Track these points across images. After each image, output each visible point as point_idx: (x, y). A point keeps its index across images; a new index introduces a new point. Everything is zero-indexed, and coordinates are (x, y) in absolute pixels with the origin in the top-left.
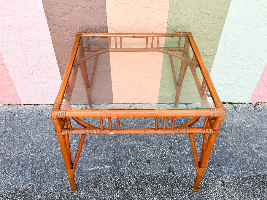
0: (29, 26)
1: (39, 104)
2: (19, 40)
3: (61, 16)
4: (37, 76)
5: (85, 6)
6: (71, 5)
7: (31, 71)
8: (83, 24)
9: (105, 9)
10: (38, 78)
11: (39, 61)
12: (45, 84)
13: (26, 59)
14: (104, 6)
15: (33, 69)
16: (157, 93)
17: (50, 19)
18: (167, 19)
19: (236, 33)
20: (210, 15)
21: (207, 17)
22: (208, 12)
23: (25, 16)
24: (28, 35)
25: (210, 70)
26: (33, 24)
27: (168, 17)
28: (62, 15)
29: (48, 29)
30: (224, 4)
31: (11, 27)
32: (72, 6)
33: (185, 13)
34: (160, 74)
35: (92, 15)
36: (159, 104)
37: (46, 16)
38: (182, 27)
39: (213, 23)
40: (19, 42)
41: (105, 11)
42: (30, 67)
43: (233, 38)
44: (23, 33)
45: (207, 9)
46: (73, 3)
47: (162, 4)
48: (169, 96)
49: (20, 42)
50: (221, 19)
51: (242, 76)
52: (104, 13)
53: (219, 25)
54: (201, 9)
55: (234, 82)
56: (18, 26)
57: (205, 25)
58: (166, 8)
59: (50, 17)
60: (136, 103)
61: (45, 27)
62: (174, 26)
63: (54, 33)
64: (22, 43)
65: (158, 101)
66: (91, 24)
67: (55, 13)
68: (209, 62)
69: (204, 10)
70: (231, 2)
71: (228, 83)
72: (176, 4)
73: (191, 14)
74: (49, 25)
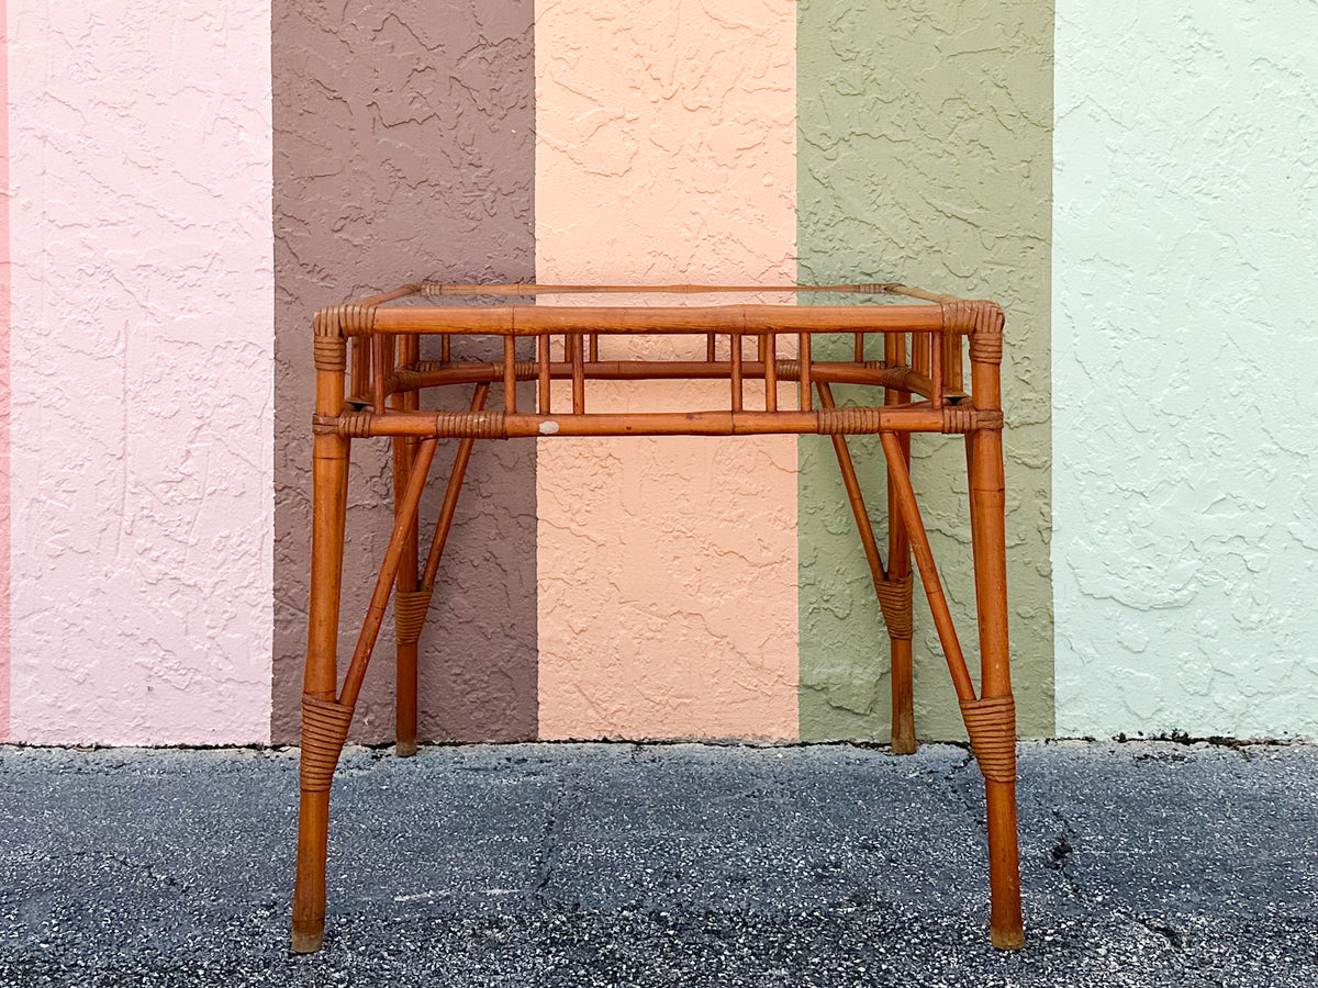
0: (187, 273)
1: (106, 742)
2: (123, 336)
3: (338, 227)
4: (149, 545)
5: (449, 185)
6: (392, 180)
7: (129, 514)
8: (429, 265)
9: (532, 200)
10: (154, 554)
11: (188, 452)
12: (179, 596)
13: (124, 439)
14: (528, 187)
15: (143, 502)
16: (787, 659)
17: (288, 238)
18: (795, 241)
19: (1120, 310)
20: (977, 227)
21: (966, 234)
22: (969, 212)
23: (184, 225)
24: (171, 315)
25: (1045, 509)
26: (208, 260)
27: (801, 235)
28: (343, 222)
29: (272, 283)
30: (1027, 180)
31: (102, 277)
32: (393, 186)
33: (868, 216)
34: (794, 533)
35: (474, 224)
36: (803, 744)
37: (277, 226)
38: (866, 278)
39: (998, 264)
40: (120, 346)
41: (530, 209)
42: (129, 486)
43: (1113, 334)
44: (150, 304)
45: (959, 202)
46: (400, 174)
47: (768, 180)
48: (857, 682)
49: (125, 350)
50: (1029, 243)
51: (1224, 549)
52: (526, 216)
53: (1030, 273)
54: (933, 201)
55: (1192, 587)
56: (139, 271)
57: (964, 271)
58: (786, 195)
59: (290, 230)
60: (672, 736)
61: (259, 276)
62: (829, 276)
63: (293, 306)
64: (129, 353)
65: (797, 725)
66: (466, 263)
67: (315, 214)
68: (1027, 460)
69: (951, 207)
70: (1054, 171)
71: (1166, 596)
72: (824, 181)
73: (893, 221)
74: (278, 268)
